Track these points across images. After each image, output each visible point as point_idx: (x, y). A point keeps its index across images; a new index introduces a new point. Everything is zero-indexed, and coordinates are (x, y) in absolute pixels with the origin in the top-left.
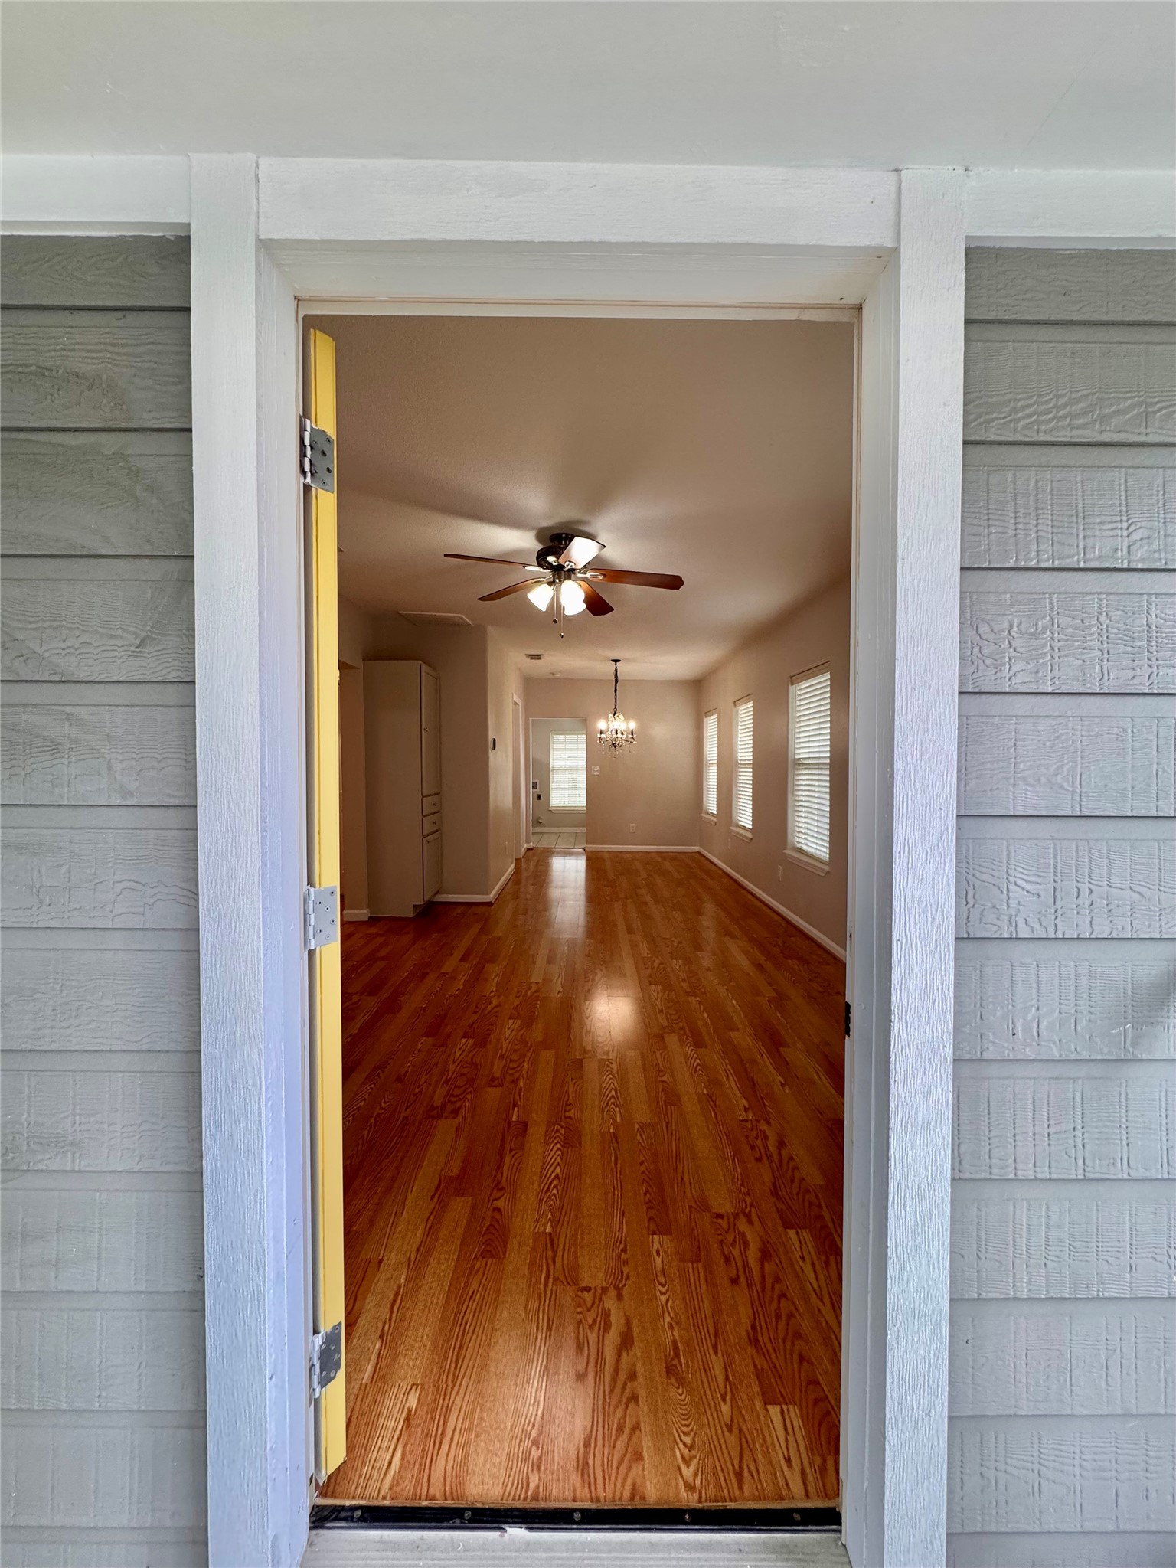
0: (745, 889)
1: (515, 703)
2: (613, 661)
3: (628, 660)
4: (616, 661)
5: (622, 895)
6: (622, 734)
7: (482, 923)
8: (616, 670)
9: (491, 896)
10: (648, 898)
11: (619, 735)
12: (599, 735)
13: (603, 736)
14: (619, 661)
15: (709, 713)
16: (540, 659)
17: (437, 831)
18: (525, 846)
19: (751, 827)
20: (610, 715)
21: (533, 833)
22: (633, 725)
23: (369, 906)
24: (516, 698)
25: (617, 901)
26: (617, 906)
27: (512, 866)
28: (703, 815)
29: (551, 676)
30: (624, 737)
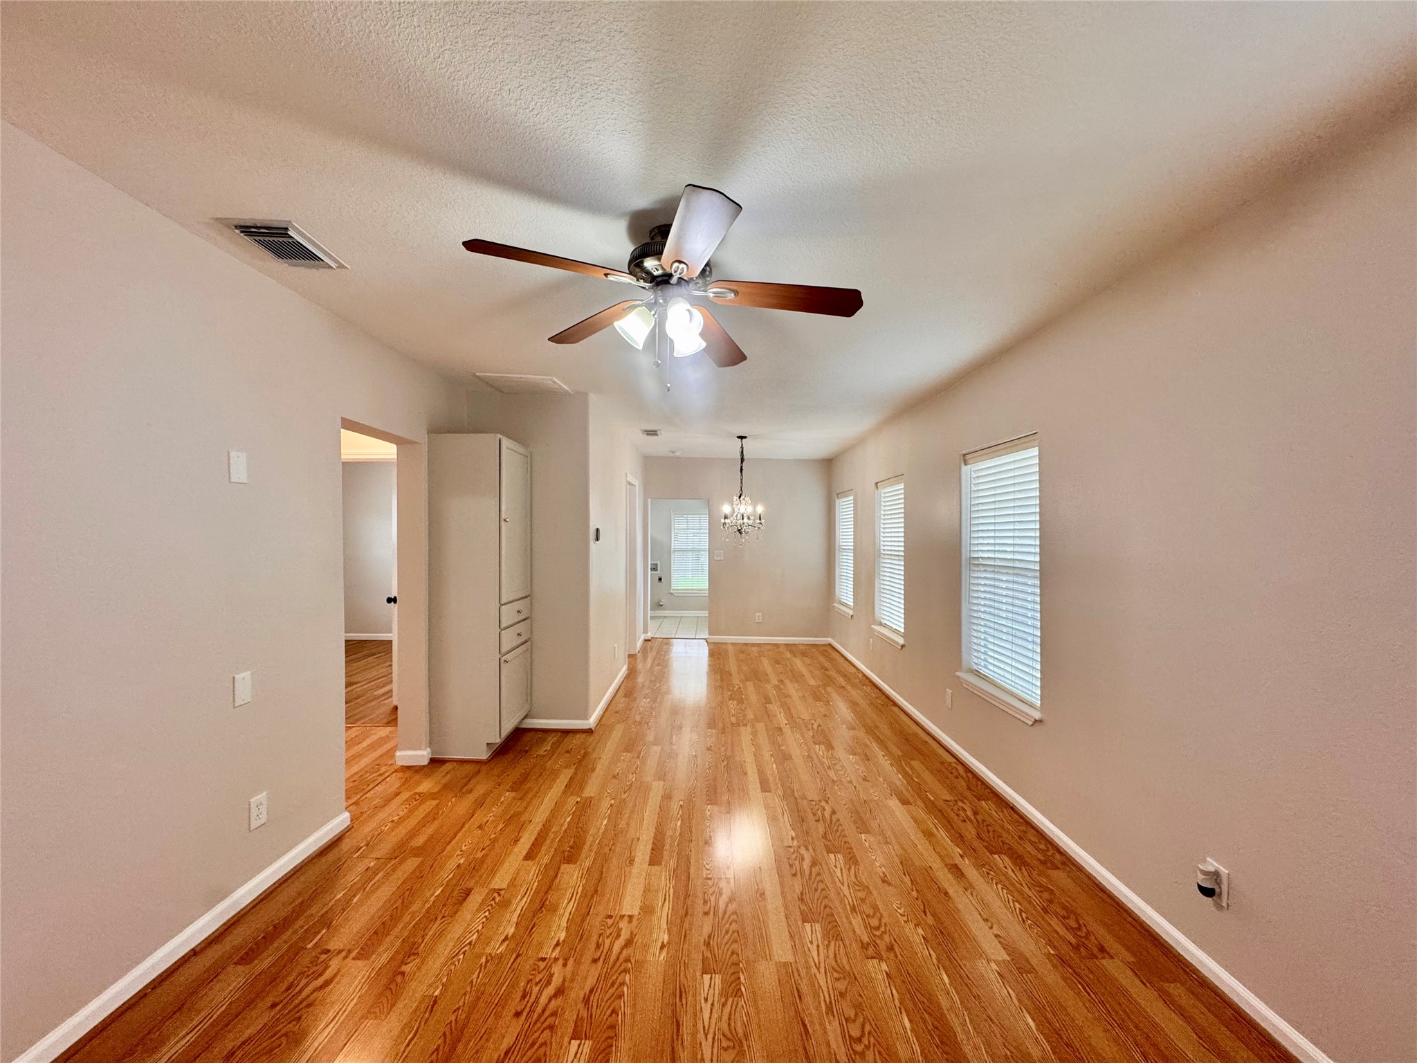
0: (895, 704)
1: (630, 483)
2: (739, 437)
3: (755, 437)
4: (742, 438)
5: (750, 716)
6: (749, 518)
7: (572, 770)
8: (742, 448)
9: (591, 722)
10: (782, 719)
11: (746, 520)
12: (723, 521)
13: (727, 521)
14: (745, 437)
15: (841, 494)
16: (657, 435)
17: (526, 642)
18: (643, 637)
19: (902, 630)
20: (736, 498)
21: (652, 618)
22: (760, 509)
23: (431, 744)
24: (631, 479)
25: (745, 725)
26: (745, 734)
27: (625, 668)
28: (835, 605)
29: (671, 455)
30: (750, 522)
